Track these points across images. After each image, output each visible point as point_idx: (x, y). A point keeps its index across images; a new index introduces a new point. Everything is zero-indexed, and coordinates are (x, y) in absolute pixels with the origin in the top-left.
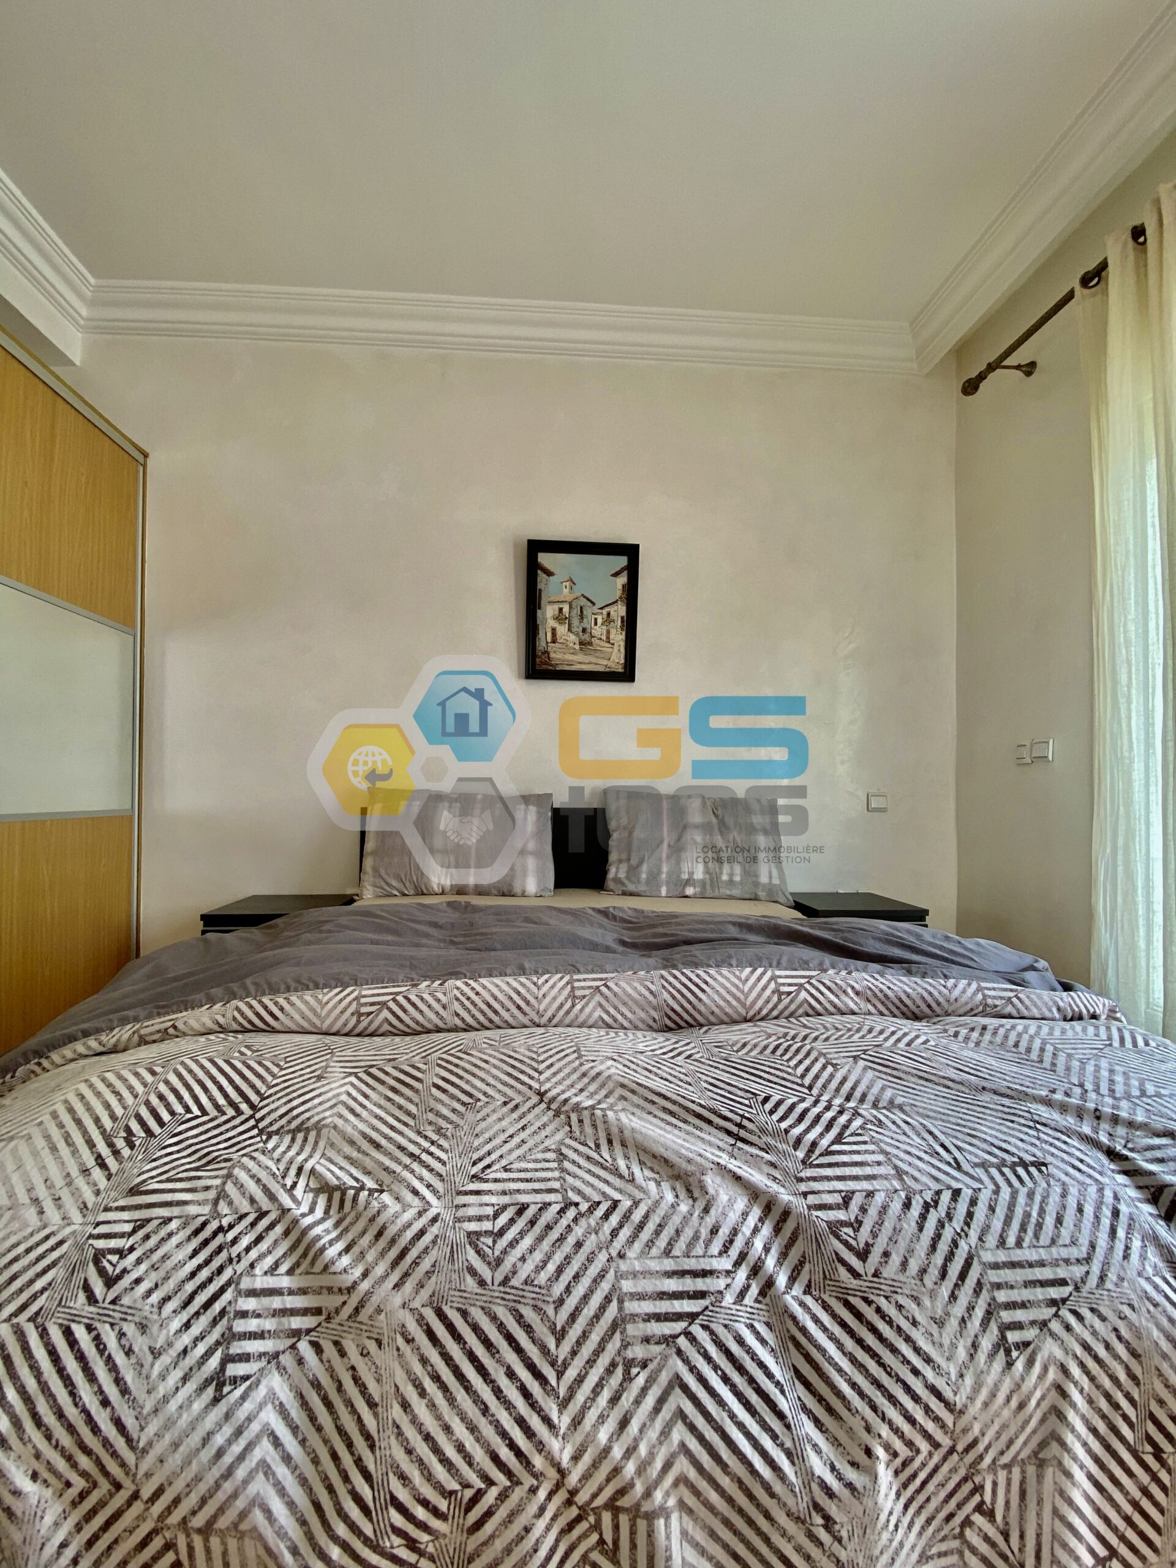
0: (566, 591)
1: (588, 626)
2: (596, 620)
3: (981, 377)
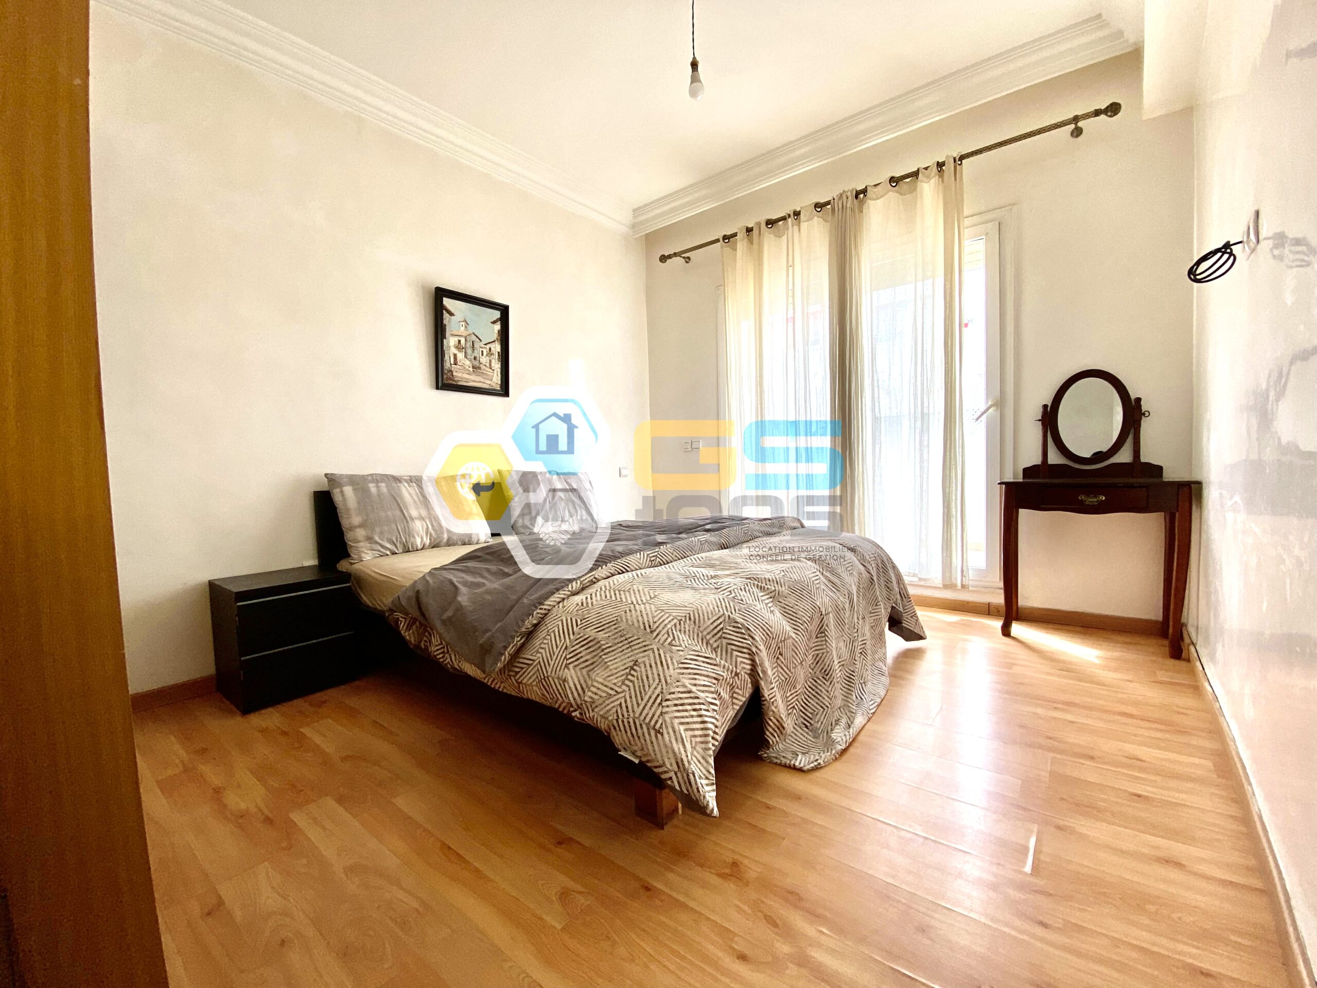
0: (463, 329)
1: (477, 356)
2: (482, 352)
3: (670, 257)
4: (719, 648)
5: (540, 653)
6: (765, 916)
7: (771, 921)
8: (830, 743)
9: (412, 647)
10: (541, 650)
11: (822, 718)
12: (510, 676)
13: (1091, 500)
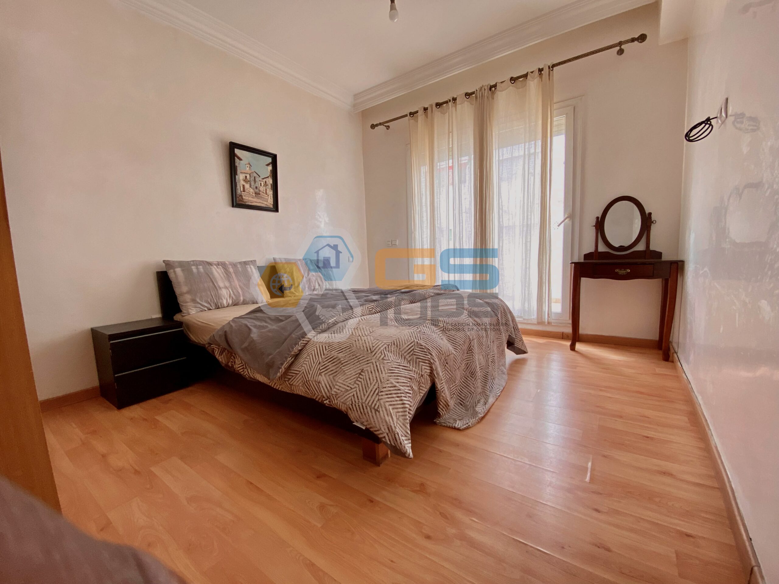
0: (248, 169)
1: (258, 186)
2: (261, 184)
3: (377, 125)
4: (412, 361)
5: (303, 367)
6: (440, 513)
7: (443, 515)
8: (475, 413)
9: (223, 365)
10: (304, 365)
11: (470, 399)
12: (285, 381)
13: (622, 272)
